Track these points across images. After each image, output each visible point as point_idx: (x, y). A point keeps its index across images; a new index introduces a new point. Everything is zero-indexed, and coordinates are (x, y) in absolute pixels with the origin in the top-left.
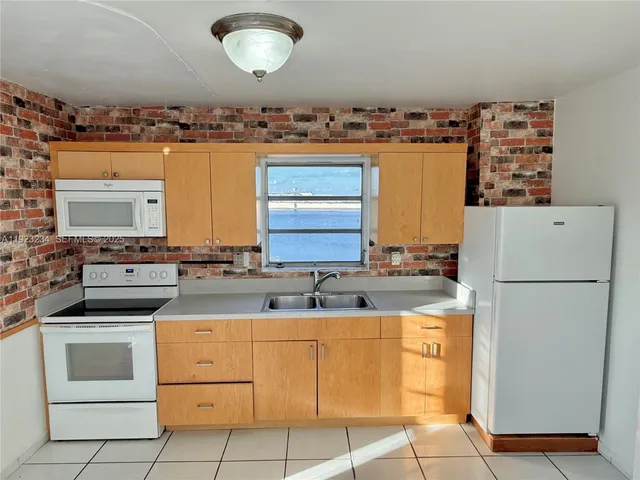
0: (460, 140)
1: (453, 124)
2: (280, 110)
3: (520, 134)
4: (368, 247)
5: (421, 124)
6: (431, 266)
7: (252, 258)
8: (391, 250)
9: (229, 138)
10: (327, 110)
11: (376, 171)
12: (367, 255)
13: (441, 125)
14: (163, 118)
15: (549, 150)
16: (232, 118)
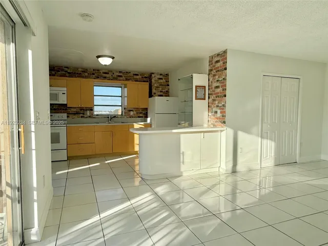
0: (147, 82)
1: (145, 77)
2: (98, 70)
3: (161, 81)
4: (124, 110)
5: (138, 77)
6: (141, 115)
7: (90, 113)
8: (130, 111)
9: (83, 77)
10: (112, 71)
11: (126, 89)
12: (123, 113)
13: (142, 77)
14: (63, 70)
15: (168, 85)
16: (84, 72)
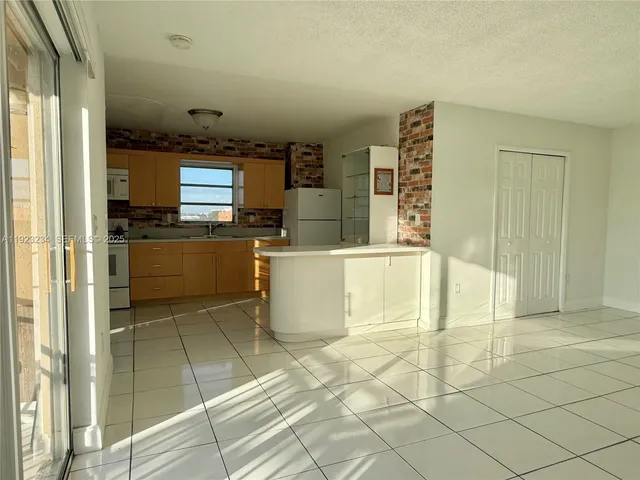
0: (282, 159)
1: (278, 151)
2: (189, 137)
3: (308, 158)
4: (237, 213)
5: (263, 150)
6: (269, 223)
7: (173, 217)
8: (249, 214)
9: (159, 149)
10: (214, 139)
11: (242, 173)
12: (236, 218)
13: (272, 151)
14: (121, 135)
15: (322, 166)
16: (161, 139)
